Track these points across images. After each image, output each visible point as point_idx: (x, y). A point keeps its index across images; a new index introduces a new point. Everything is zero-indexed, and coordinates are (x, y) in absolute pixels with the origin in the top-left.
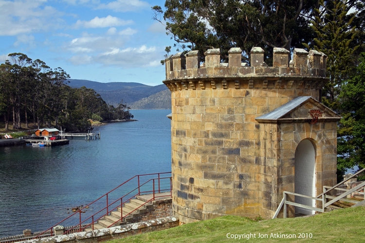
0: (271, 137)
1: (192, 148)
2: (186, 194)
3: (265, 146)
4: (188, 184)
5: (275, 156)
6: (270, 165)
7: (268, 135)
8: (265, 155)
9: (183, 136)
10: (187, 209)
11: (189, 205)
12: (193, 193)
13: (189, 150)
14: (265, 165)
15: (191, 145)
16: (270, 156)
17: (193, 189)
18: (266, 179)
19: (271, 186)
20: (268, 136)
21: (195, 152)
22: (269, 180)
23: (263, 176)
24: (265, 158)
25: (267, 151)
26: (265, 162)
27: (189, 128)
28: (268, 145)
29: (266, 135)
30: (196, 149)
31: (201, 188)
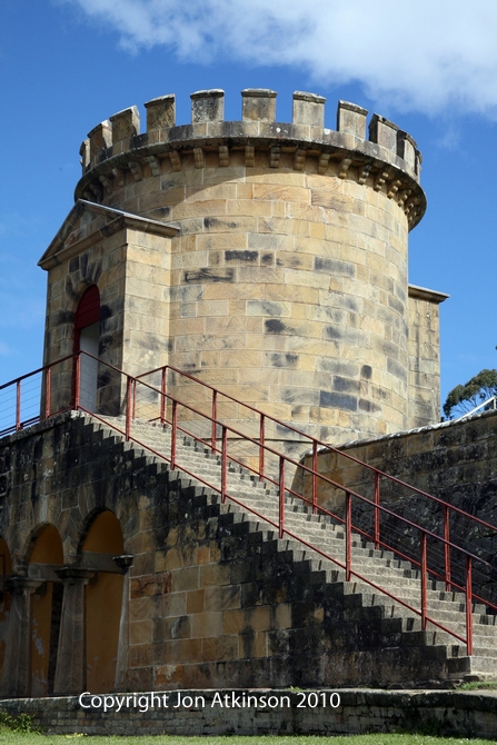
0: (429, 324)
1: (368, 304)
2: (354, 400)
3: (417, 338)
4: (357, 377)
5: (436, 356)
6: (427, 372)
7: (423, 319)
8: (418, 353)
9: (345, 274)
10: (357, 431)
11: (361, 425)
12: (369, 397)
13: (361, 308)
14: (417, 371)
15: (367, 297)
16: (427, 356)
17: (370, 390)
18: (420, 396)
19: (431, 408)
20: (423, 322)
21: (375, 315)
22: (426, 397)
23: (414, 390)
24: (418, 359)
25: (421, 346)
26: (418, 365)
27: (364, 263)
28: (424, 337)
29: (419, 318)
30: (376, 309)
31: (384, 390)
